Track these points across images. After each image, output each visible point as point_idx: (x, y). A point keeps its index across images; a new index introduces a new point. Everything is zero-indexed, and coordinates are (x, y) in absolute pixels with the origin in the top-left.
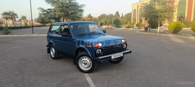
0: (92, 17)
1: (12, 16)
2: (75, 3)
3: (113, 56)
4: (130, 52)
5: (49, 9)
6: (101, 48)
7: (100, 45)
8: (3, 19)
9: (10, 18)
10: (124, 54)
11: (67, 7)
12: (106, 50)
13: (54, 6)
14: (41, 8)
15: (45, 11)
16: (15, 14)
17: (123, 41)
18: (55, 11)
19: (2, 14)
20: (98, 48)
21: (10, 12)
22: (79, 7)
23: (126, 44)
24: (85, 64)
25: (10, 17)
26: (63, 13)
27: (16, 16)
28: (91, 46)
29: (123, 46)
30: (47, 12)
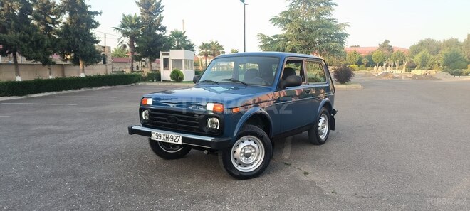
0: (390, 49)
1: (215, 50)
2: (330, 20)
5: (276, 36)
8: (200, 57)
9: (211, 54)
11: (311, 31)
13: (286, 29)
14: (261, 34)
15: (269, 39)
16: (219, 47)
18: (287, 40)
19: (200, 48)
21: (212, 43)
22: (336, 28)
25: (212, 52)
26: (302, 43)
27: (221, 51)
30: (273, 42)
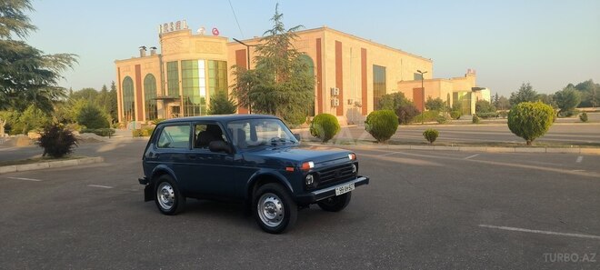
3: (340, 190)
4: (366, 182)
6: (314, 173)
7: (311, 165)
10: (356, 185)
12: (324, 175)
17: (351, 157)
20: (307, 171)
23: (357, 164)
24: (271, 211)
28: (292, 169)
29: (352, 169)
